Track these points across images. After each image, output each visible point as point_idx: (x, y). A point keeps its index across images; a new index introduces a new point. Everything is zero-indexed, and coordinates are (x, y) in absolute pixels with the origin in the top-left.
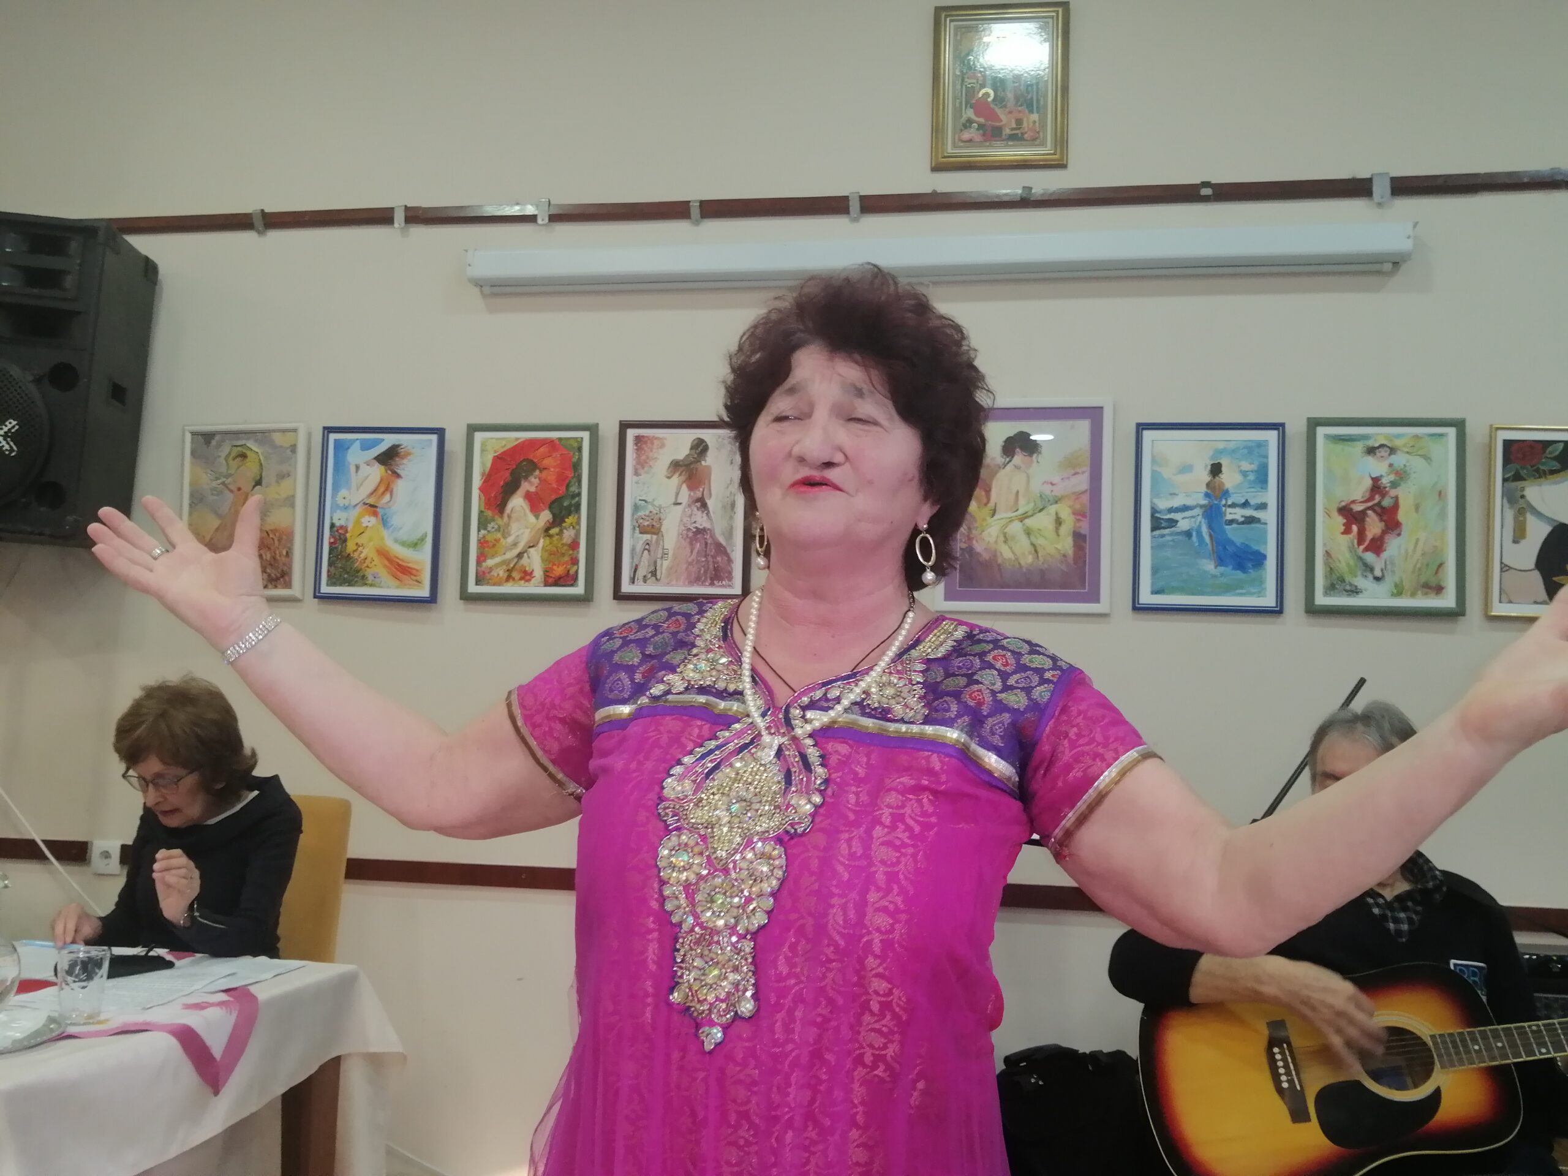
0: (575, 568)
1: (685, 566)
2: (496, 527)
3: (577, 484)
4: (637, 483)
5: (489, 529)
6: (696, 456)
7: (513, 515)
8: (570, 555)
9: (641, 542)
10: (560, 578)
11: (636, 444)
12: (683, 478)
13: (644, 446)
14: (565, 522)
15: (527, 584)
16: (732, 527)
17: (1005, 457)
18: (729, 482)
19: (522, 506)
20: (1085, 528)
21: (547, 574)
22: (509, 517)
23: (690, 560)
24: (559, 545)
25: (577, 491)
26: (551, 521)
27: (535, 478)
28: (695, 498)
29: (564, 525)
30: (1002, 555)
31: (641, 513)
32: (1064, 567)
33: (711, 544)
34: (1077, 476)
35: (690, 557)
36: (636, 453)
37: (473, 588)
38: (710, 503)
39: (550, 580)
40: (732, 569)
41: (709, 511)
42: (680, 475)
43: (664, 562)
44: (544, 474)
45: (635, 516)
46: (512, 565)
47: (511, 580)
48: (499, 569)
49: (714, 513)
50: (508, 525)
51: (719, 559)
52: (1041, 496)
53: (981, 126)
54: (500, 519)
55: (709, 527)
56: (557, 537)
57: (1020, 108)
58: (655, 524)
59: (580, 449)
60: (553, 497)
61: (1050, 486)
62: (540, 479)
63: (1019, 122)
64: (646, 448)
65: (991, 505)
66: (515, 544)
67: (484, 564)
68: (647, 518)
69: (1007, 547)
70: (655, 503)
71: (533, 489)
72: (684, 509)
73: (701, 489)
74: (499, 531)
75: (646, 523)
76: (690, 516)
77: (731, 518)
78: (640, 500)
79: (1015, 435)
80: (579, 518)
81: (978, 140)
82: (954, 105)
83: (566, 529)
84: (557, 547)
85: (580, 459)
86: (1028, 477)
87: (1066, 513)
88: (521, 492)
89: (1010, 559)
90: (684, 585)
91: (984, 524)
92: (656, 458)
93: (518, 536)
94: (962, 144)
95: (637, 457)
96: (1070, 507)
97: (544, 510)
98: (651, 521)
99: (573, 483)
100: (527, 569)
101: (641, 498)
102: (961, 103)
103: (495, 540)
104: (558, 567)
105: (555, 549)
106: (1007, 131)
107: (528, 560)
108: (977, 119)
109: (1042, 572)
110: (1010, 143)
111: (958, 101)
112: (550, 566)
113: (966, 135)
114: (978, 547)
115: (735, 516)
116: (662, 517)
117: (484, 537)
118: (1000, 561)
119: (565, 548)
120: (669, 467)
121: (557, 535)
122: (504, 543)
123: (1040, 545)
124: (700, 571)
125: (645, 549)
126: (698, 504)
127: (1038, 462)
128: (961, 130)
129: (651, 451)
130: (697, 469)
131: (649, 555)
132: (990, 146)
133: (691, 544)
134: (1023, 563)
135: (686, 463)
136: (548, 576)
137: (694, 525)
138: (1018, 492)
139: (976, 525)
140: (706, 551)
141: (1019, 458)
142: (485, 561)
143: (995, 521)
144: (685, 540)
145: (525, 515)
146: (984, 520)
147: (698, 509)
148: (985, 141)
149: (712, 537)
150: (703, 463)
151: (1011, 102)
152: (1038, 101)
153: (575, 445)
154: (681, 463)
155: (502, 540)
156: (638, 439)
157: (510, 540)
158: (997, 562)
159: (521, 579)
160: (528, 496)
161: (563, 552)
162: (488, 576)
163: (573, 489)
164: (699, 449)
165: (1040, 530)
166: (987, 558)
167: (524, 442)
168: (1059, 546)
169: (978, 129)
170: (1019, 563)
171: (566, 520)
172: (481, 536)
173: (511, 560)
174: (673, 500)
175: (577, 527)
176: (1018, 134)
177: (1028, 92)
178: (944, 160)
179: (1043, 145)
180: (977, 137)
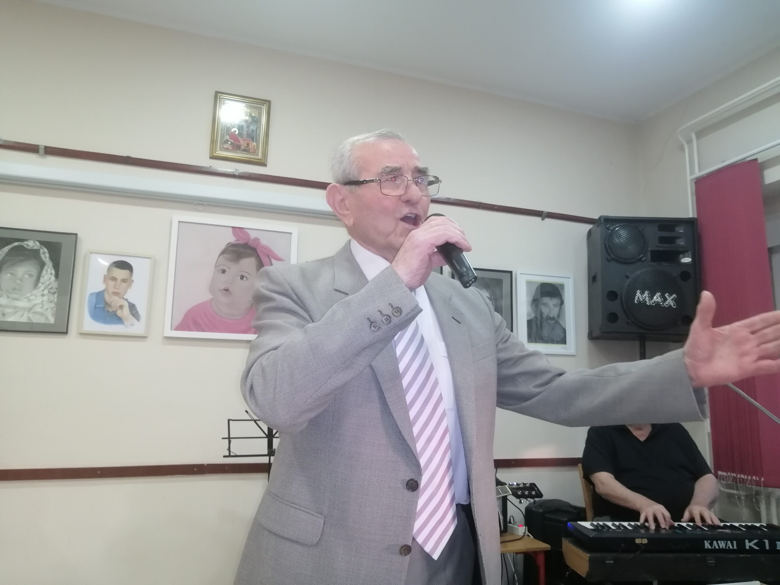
53: (232, 143)
57: (248, 139)
63: (248, 144)
81: (230, 149)
82: (221, 133)
94: (223, 149)
102: (224, 132)
106: (243, 147)
108: (231, 140)
110: (244, 152)
113: (225, 146)
128: (224, 144)
132: (235, 152)
148: (234, 150)
151: (245, 136)
152: (256, 138)
169: (230, 144)
176: (247, 149)
177: (252, 133)
178: (215, 154)
179: (258, 155)
180: (230, 148)
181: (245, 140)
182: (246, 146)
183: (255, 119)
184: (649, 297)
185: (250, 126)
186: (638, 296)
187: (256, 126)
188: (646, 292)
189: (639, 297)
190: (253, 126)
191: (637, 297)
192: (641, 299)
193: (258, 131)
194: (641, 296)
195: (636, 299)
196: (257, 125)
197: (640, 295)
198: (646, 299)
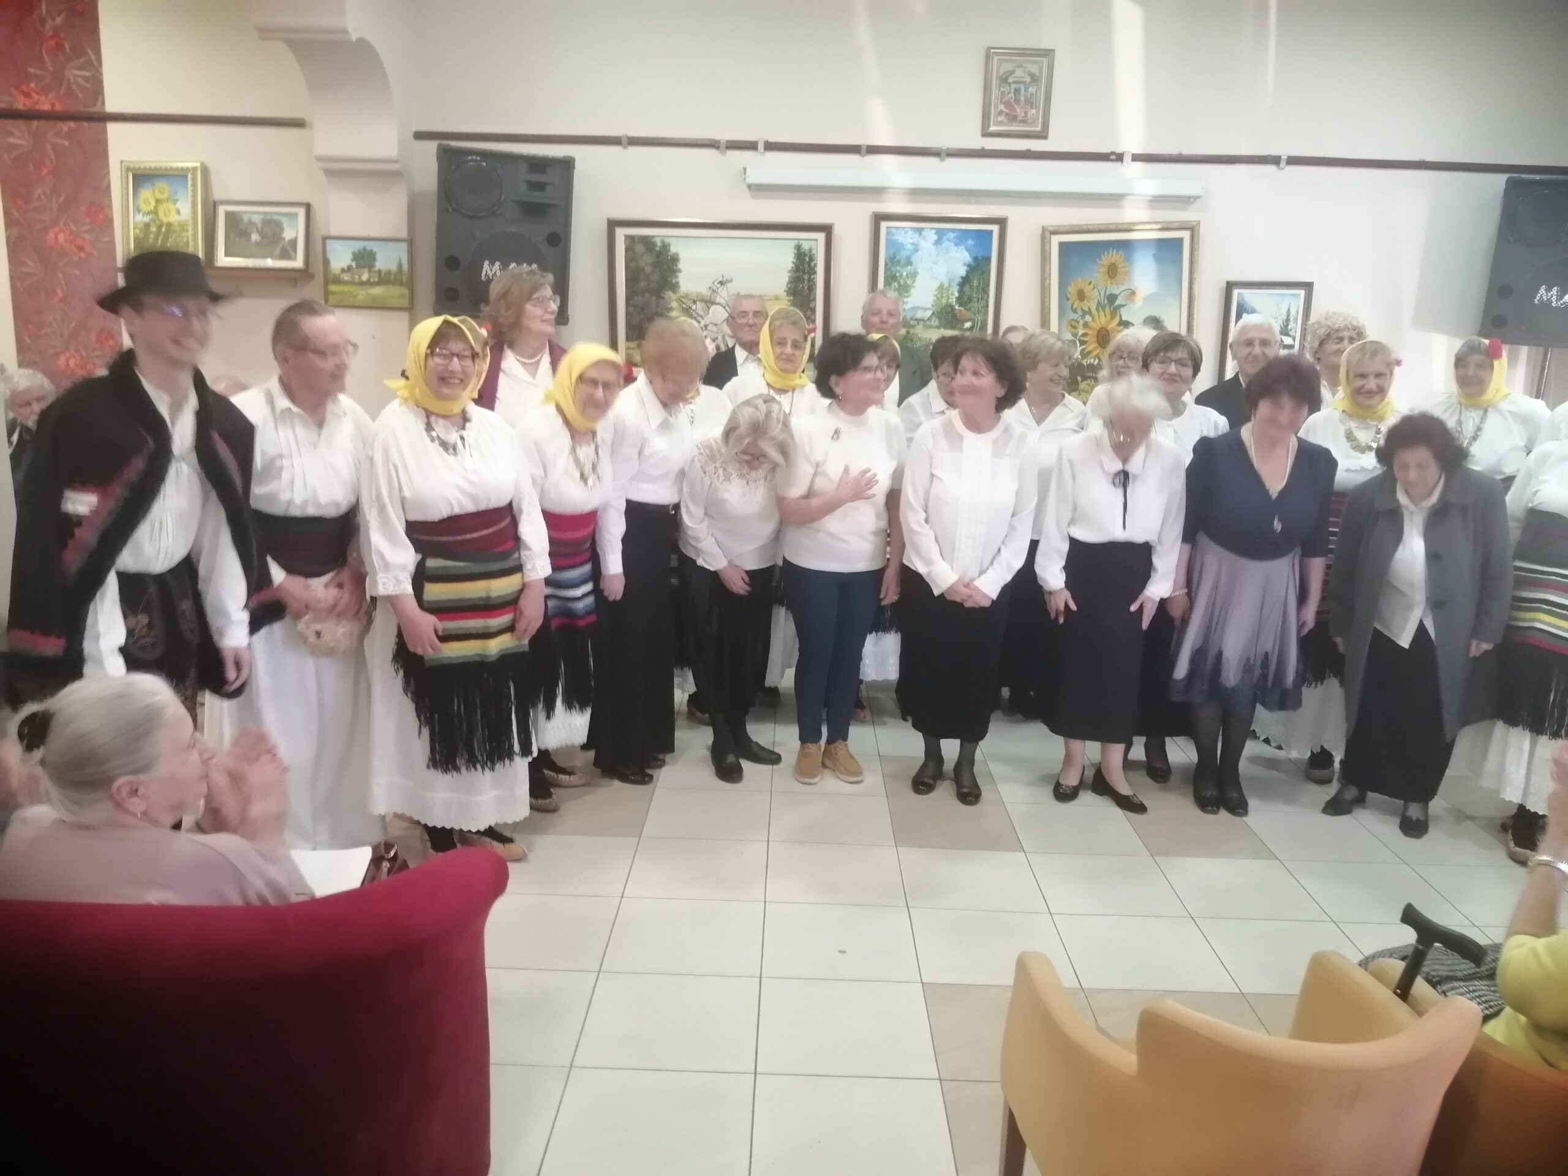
53: (1007, 115)
57: (1027, 106)
63: (1026, 113)
82: (995, 101)
94: (997, 123)
102: (998, 100)
110: (1021, 124)
111: (996, 101)
113: (1000, 119)
128: (997, 116)
132: (1012, 125)
148: (1010, 122)
151: (1022, 103)
152: (1036, 102)
169: (1006, 116)
176: (1024, 120)
177: (1031, 97)
178: (989, 131)
179: (1037, 126)
180: (1005, 120)
181: (1022, 108)
182: (1023, 115)
183: (1035, 78)
184: (1557, 295)
185: (1028, 88)
186: (1541, 293)
187: (1036, 87)
188: (1555, 288)
189: (1543, 296)
190: (1033, 88)
191: (1539, 295)
192: (1544, 297)
193: (1038, 94)
194: (1545, 294)
195: (1538, 298)
196: (1037, 85)
197: (1544, 292)
198: (1552, 298)
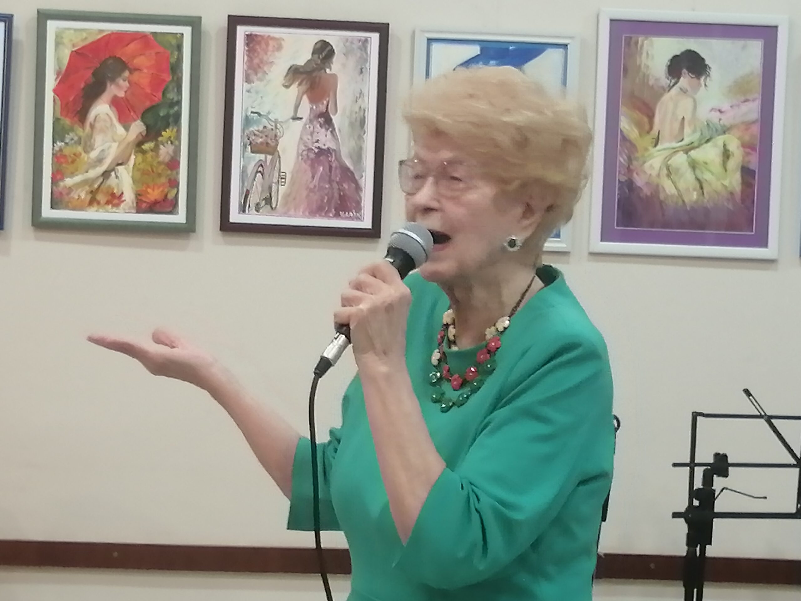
0: (175, 191)
1: (304, 193)
2: (76, 138)
3: (176, 90)
4: (248, 91)
5: (67, 141)
6: (319, 62)
7: (98, 125)
8: (168, 175)
9: (253, 164)
10: (156, 203)
11: (247, 45)
12: (304, 87)
13: (258, 47)
14: (162, 136)
15: (114, 210)
16: (361, 149)
17: (670, 78)
18: (358, 96)
19: (107, 114)
20: (754, 163)
21: (140, 198)
22: (92, 126)
23: (312, 186)
24: (155, 164)
25: (176, 99)
26: (144, 133)
27: (124, 80)
28: (318, 113)
29: (160, 139)
30: (664, 190)
31: (254, 128)
32: (731, 207)
33: (336, 168)
34: (746, 103)
35: (311, 182)
36: (248, 56)
37: (47, 212)
38: (336, 119)
39: (144, 205)
40: (361, 198)
41: (334, 129)
42: (300, 84)
43: (280, 187)
44: (136, 76)
45: (247, 132)
46: (96, 186)
47: (95, 204)
48: (80, 190)
49: (340, 130)
50: (90, 137)
51: (346, 186)
52: (708, 124)
54: (81, 130)
55: (335, 148)
56: (151, 153)
58: (269, 141)
59: (179, 47)
60: (148, 104)
61: (718, 113)
62: (129, 82)
64: (259, 50)
65: (655, 132)
66: (100, 161)
67: (61, 184)
68: (261, 135)
69: (670, 182)
70: (270, 116)
71: (121, 94)
72: (305, 125)
73: (325, 102)
74: (80, 143)
75: (261, 140)
76: (312, 134)
77: (360, 138)
78: (252, 112)
79: (682, 54)
80: (179, 131)
83: (163, 145)
84: (152, 166)
85: (180, 60)
86: (695, 101)
87: (734, 145)
88: (106, 96)
89: (673, 196)
90: (304, 216)
91: (646, 154)
92: (272, 63)
93: (103, 150)
95: (248, 61)
96: (738, 139)
97: (135, 120)
98: (264, 137)
99: (171, 87)
100: (115, 191)
101: (254, 110)
103: (75, 154)
104: (153, 190)
105: (150, 169)
107: (116, 180)
109: (707, 211)
112: (144, 189)
114: (639, 181)
115: (365, 136)
116: (279, 134)
117: (61, 150)
118: (662, 197)
119: (163, 166)
120: (288, 74)
121: (152, 150)
122: (86, 159)
123: (706, 180)
124: (322, 201)
125: (257, 172)
126: (321, 120)
127: (705, 85)
129: (266, 54)
130: (320, 78)
131: (263, 178)
133: (313, 166)
134: (686, 200)
135: (308, 70)
136: (141, 200)
137: (317, 145)
138: (683, 118)
139: (637, 155)
140: (330, 176)
141: (685, 80)
142: (62, 179)
143: (659, 151)
144: (305, 162)
145: (112, 125)
146: (646, 149)
147: (321, 126)
149: (338, 159)
150: (328, 70)
153: (174, 42)
154: (301, 70)
155: (83, 154)
156: (250, 38)
157: (93, 155)
158: (659, 198)
159: (108, 203)
160: (115, 103)
161: (160, 171)
162: (66, 198)
163: (171, 95)
164: (324, 54)
165: (706, 163)
166: (649, 194)
167: (110, 35)
168: (726, 183)
170: (683, 201)
171: (163, 133)
172: (57, 148)
173: (94, 180)
174: (292, 114)
175: (177, 143)
